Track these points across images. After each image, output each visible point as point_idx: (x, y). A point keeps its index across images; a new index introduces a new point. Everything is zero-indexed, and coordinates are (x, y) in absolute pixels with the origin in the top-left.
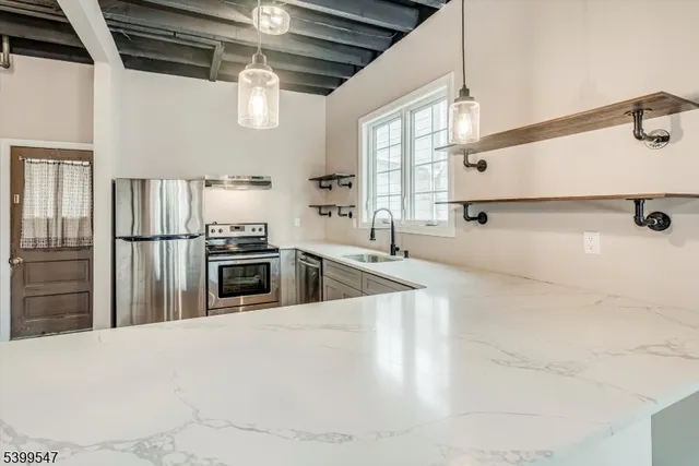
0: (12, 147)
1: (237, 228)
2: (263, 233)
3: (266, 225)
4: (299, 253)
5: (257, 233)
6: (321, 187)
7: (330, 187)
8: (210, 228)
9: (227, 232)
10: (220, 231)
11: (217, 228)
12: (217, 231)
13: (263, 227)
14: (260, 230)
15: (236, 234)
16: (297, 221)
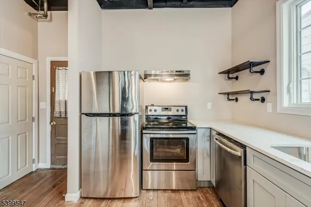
0: (51, 62)
1: (166, 109)
2: (184, 113)
3: (186, 107)
4: (214, 133)
5: (180, 113)
6: (229, 78)
7: (237, 78)
8: (149, 108)
9: (160, 112)
10: (155, 111)
11: (153, 108)
12: (153, 111)
13: (184, 108)
14: (182, 110)
15: (165, 113)
16: (209, 105)
